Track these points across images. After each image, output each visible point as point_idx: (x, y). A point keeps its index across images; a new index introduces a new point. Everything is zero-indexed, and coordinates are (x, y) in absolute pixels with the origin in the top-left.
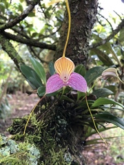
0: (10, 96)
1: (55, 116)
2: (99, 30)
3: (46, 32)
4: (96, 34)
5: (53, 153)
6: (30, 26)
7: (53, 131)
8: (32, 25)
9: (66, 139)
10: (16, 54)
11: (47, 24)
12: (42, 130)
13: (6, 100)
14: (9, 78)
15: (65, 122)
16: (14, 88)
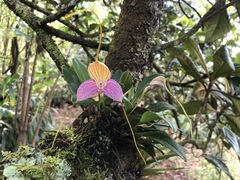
0: (55, 110)
1: (96, 131)
2: (185, 23)
3: (110, 23)
4: (180, 28)
5: (88, 174)
6: (87, 14)
7: (92, 149)
8: (90, 13)
9: (109, 161)
10: (59, 53)
11: (112, 13)
12: (78, 146)
13: (49, 116)
14: (56, 86)
15: (108, 140)
16: (63, 99)
